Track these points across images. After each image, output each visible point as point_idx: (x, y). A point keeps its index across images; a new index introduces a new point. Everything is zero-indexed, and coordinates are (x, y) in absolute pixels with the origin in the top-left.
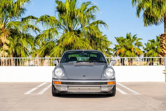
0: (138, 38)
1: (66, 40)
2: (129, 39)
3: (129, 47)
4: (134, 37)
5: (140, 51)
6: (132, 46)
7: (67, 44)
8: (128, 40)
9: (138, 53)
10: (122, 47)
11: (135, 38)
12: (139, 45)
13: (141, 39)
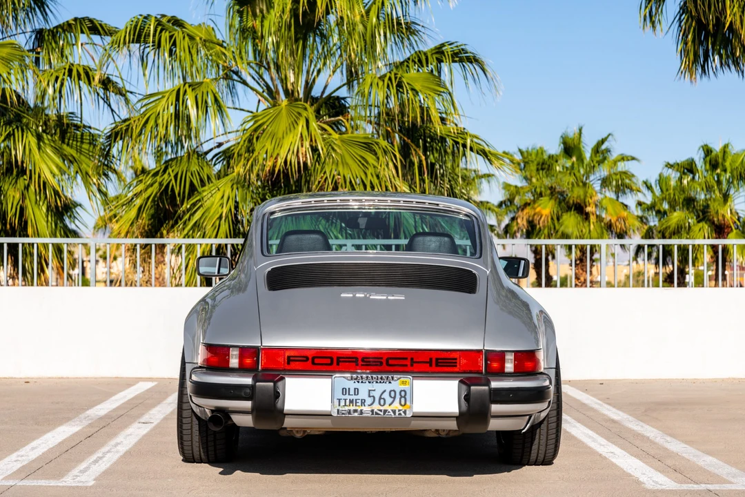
0: (614, 155)
1: (269, 147)
2: (574, 159)
3: (576, 194)
4: (596, 150)
5: (625, 214)
6: (590, 191)
7: (274, 166)
8: (569, 164)
9: (619, 226)
10: (541, 195)
11: (603, 153)
12: (622, 185)
13: (633, 159)
